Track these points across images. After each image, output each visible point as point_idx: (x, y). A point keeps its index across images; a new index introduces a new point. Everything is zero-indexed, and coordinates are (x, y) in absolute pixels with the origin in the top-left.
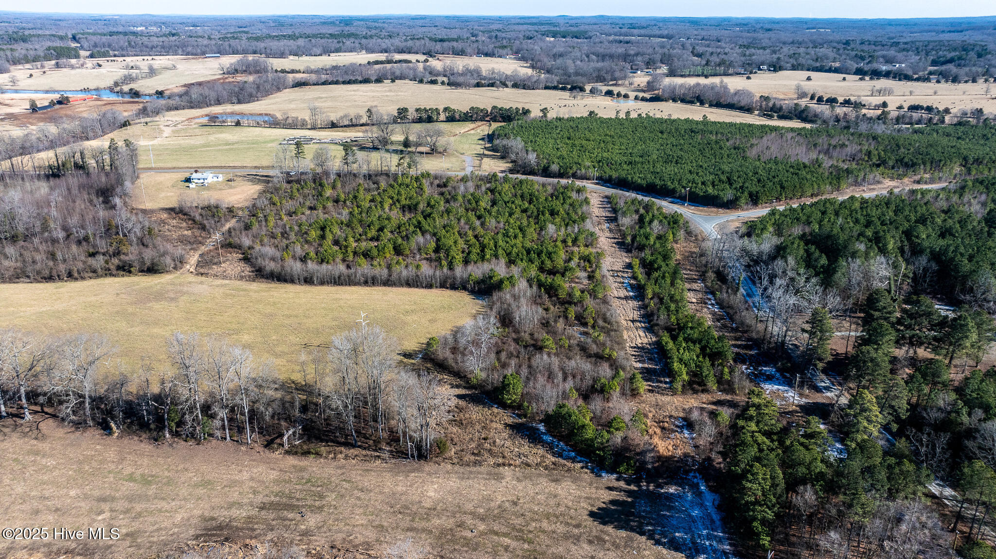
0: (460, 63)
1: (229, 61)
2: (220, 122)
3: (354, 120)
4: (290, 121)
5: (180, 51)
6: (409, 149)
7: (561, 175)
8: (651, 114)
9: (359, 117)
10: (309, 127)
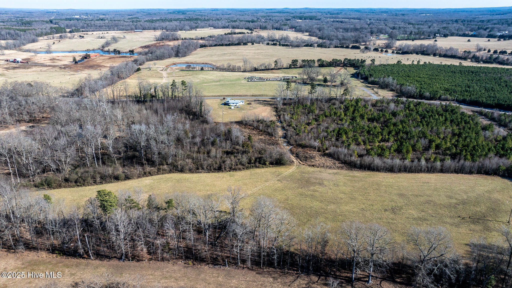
0: (278, 34)
1: (158, 33)
2: (192, 68)
3: (267, 67)
4: (231, 67)
5: (116, 29)
6: (326, 84)
7: (431, 99)
8: (431, 62)
9: (270, 64)
10: (242, 70)
